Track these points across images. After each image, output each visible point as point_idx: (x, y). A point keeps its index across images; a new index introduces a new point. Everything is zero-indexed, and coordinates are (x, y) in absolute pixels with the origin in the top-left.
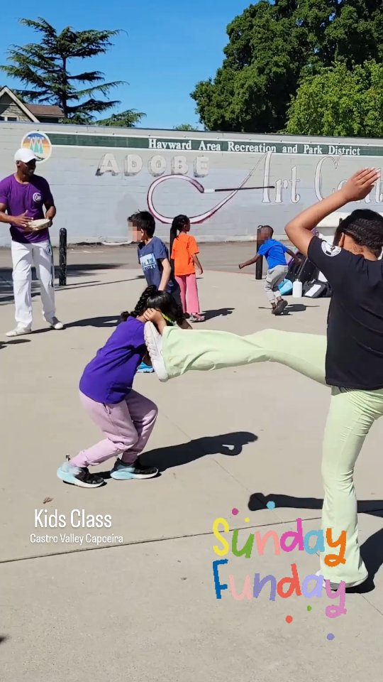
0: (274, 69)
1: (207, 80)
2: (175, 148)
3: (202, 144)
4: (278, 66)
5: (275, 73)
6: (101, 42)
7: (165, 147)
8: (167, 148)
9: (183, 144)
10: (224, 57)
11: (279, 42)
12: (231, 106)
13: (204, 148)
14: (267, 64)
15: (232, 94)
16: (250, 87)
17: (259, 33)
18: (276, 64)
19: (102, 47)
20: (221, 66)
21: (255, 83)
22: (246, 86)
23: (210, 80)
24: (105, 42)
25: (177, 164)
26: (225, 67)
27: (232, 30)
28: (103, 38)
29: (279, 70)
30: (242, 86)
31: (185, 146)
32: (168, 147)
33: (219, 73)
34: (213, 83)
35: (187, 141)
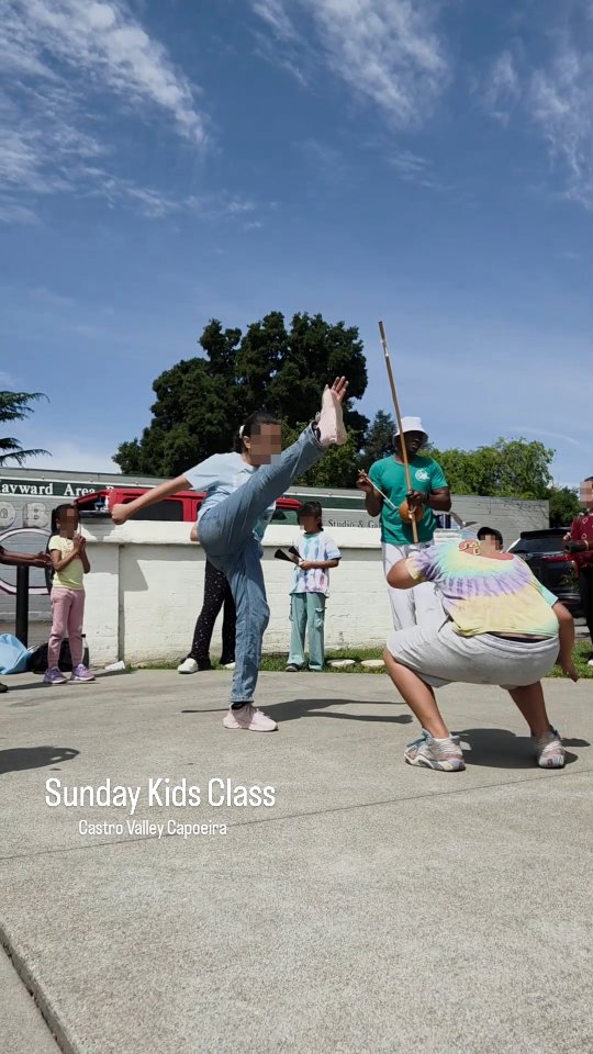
0: (208, 428)
1: (131, 441)
2: (29, 493)
3: (69, 488)
4: (213, 425)
5: (209, 432)
6: (16, 405)
7: (14, 490)
8: (16, 492)
9: (41, 488)
10: (153, 416)
11: (214, 398)
12: (160, 470)
13: (72, 493)
14: (200, 422)
15: (161, 455)
16: (179, 447)
17: (190, 388)
18: (210, 422)
19: (18, 411)
20: (149, 425)
21: (186, 444)
22: (175, 446)
23: (136, 441)
24: (22, 405)
25: (31, 514)
26: (153, 427)
27: (160, 386)
28: (19, 401)
29: (213, 429)
30: (171, 446)
31: (44, 491)
32: (18, 491)
33: (146, 433)
34: (139, 444)
35: (47, 484)
